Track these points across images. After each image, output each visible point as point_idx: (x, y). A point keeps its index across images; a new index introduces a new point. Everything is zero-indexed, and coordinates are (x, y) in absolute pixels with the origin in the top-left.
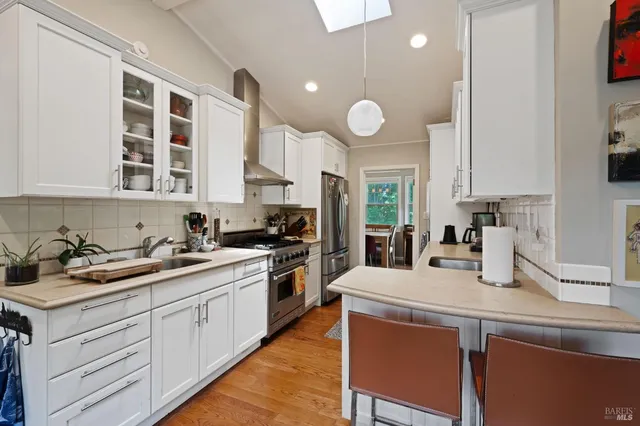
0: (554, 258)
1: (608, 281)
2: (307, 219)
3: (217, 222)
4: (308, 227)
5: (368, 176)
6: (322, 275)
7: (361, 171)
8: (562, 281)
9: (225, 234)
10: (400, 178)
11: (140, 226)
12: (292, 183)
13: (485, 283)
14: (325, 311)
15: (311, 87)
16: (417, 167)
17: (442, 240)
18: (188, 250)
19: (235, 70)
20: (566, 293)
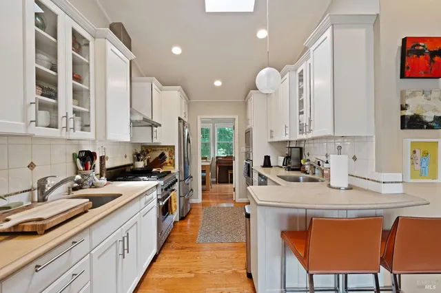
0: (374, 170)
1: (401, 181)
2: (167, 154)
3: (102, 159)
4: (167, 160)
5: (202, 122)
6: (180, 197)
7: (199, 118)
8: (384, 183)
9: (108, 169)
10: (211, 124)
11: (32, 166)
12: (160, 125)
13: (332, 188)
14: (183, 223)
15: (177, 50)
16: (237, 117)
17: (262, 165)
18: (81, 188)
19: (111, 22)
20: (386, 189)
